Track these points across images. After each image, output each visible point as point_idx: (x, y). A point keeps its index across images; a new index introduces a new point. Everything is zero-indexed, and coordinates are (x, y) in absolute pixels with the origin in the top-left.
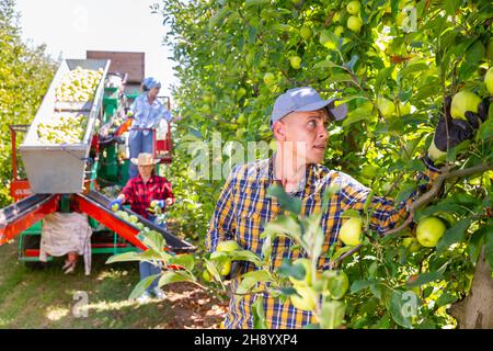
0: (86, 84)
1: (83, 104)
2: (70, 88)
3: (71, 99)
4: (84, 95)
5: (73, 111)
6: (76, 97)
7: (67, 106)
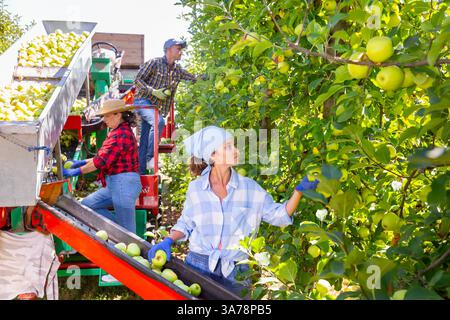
0: (62, 45)
1: (57, 70)
2: (41, 51)
3: (40, 64)
4: (58, 59)
5: (41, 79)
6: (47, 61)
7: (33, 73)
